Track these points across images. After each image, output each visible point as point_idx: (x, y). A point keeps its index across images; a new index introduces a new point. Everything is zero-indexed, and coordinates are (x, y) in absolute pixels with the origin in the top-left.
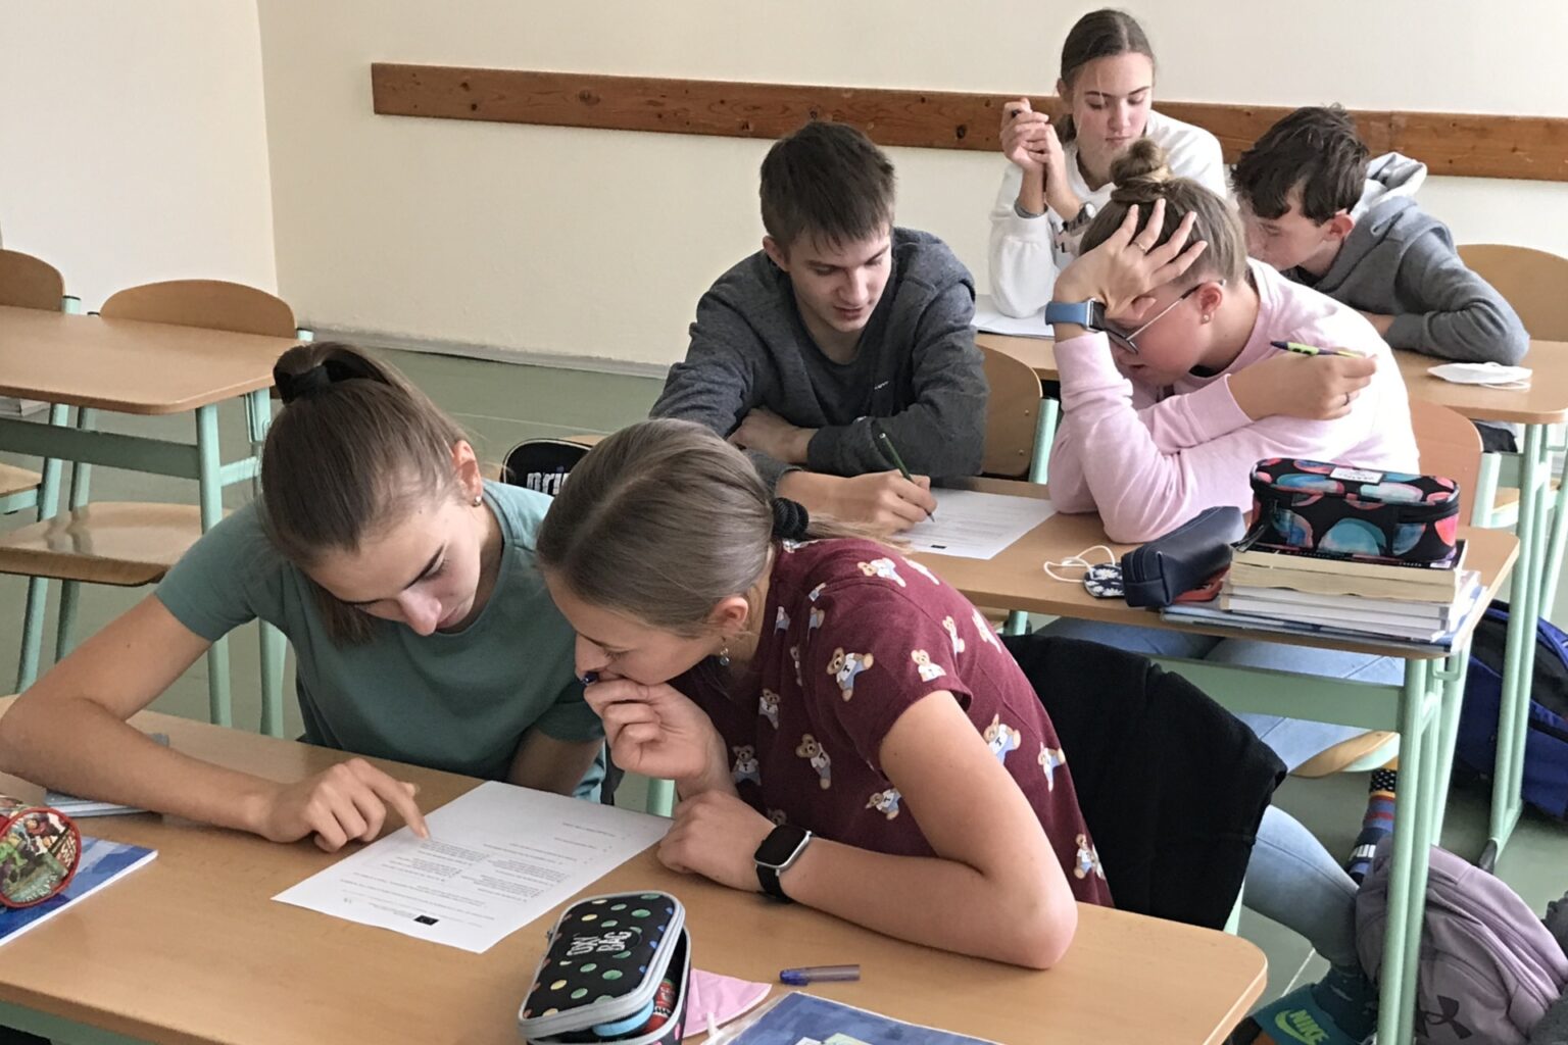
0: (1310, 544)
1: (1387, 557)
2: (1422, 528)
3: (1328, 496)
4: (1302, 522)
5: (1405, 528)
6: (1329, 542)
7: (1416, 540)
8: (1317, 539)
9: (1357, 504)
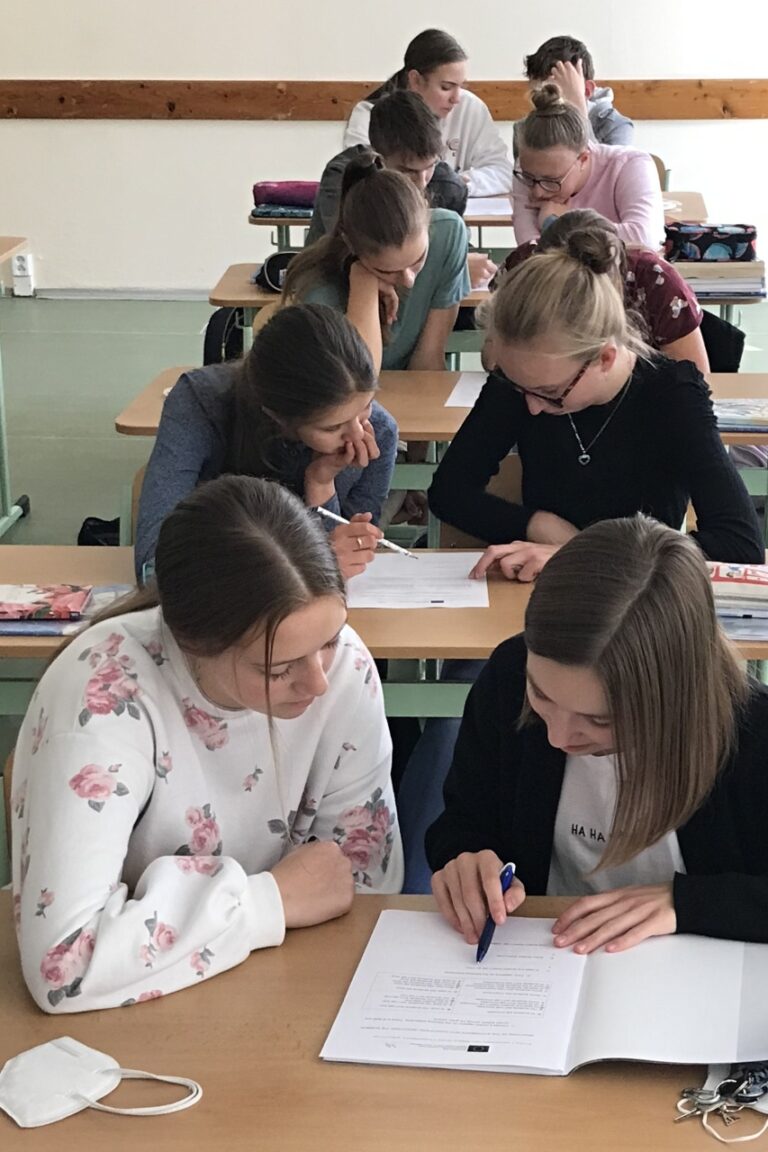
0: (699, 257)
1: (733, 258)
2: (746, 244)
3: (705, 234)
4: (695, 247)
5: (740, 245)
6: (707, 255)
7: (744, 250)
8: (702, 254)
9: (718, 236)
